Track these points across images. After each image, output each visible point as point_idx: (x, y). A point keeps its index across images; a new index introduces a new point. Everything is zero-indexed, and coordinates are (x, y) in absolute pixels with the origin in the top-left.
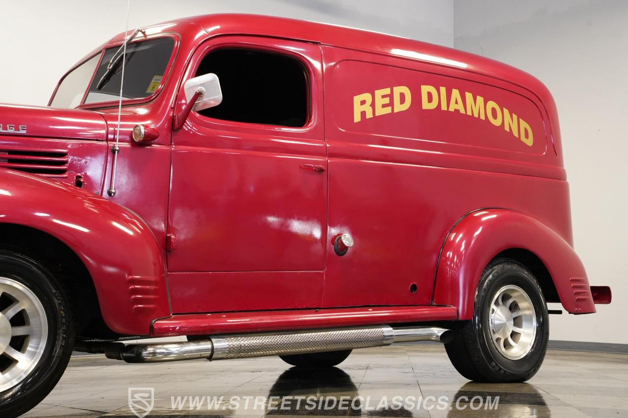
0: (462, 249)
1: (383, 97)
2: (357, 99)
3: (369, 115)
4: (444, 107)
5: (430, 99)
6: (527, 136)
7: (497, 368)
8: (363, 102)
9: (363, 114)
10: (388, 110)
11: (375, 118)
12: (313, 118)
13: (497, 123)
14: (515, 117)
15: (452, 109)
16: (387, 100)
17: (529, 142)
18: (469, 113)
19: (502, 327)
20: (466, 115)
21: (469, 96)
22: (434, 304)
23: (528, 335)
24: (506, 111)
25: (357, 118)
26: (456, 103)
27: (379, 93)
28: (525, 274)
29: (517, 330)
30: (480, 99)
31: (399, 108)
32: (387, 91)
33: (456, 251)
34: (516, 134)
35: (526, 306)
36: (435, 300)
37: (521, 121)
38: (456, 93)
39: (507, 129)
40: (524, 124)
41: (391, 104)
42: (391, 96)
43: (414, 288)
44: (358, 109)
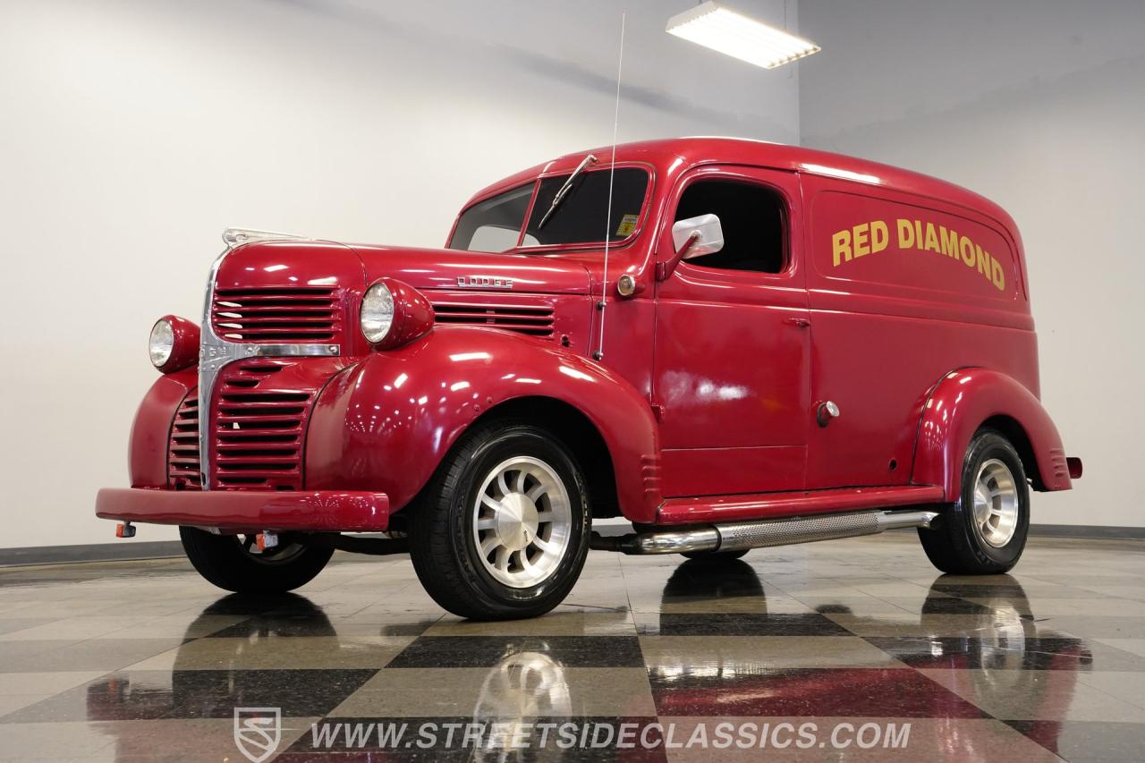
0: (945, 417)
1: (862, 234)
2: (836, 238)
3: (848, 257)
4: (920, 246)
5: (907, 237)
6: (999, 279)
7: (983, 557)
8: (842, 242)
9: (842, 255)
10: (866, 251)
11: (855, 261)
12: (792, 262)
13: (970, 263)
14: (987, 254)
15: (927, 248)
16: (864, 239)
17: (1001, 285)
18: (945, 253)
19: (983, 508)
20: (941, 254)
21: (943, 230)
22: (913, 483)
23: (1009, 517)
24: (978, 248)
25: (837, 262)
26: (932, 240)
27: (858, 229)
28: (1008, 447)
29: (996, 512)
30: (954, 234)
31: (878, 247)
32: (864, 227)
33: (938, 419)
34: (988, 277)
35: (1007, 484)
36: (914, 479)
37: (993, 259)
38: (930, 227)
39: (980, 270)
40: (996, 264)
41: (869, 243)
42: (868, 233)
43: (893, 464)
44: (837, 250)
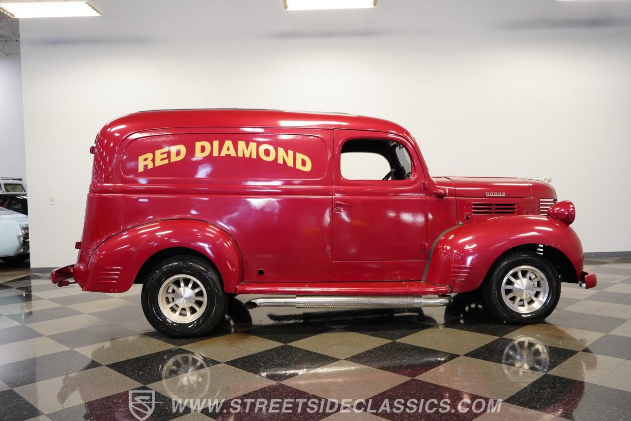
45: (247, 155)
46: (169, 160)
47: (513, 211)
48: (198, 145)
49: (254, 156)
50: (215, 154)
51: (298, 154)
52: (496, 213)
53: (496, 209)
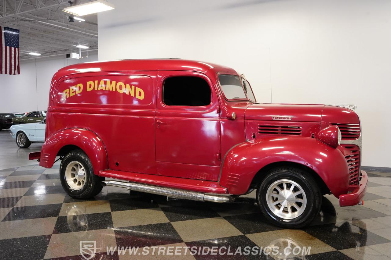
45: (111, 90)
46: (76, 93)
47: (299, 133)
48: (89, 83)
49: (114, 90)
50: (96, 89)
51: (137, 88)
52: (282, 133)
53: (282, 130)
